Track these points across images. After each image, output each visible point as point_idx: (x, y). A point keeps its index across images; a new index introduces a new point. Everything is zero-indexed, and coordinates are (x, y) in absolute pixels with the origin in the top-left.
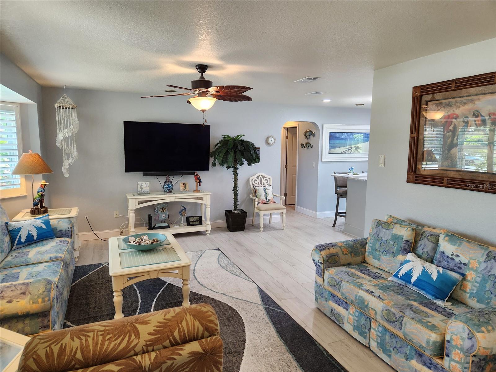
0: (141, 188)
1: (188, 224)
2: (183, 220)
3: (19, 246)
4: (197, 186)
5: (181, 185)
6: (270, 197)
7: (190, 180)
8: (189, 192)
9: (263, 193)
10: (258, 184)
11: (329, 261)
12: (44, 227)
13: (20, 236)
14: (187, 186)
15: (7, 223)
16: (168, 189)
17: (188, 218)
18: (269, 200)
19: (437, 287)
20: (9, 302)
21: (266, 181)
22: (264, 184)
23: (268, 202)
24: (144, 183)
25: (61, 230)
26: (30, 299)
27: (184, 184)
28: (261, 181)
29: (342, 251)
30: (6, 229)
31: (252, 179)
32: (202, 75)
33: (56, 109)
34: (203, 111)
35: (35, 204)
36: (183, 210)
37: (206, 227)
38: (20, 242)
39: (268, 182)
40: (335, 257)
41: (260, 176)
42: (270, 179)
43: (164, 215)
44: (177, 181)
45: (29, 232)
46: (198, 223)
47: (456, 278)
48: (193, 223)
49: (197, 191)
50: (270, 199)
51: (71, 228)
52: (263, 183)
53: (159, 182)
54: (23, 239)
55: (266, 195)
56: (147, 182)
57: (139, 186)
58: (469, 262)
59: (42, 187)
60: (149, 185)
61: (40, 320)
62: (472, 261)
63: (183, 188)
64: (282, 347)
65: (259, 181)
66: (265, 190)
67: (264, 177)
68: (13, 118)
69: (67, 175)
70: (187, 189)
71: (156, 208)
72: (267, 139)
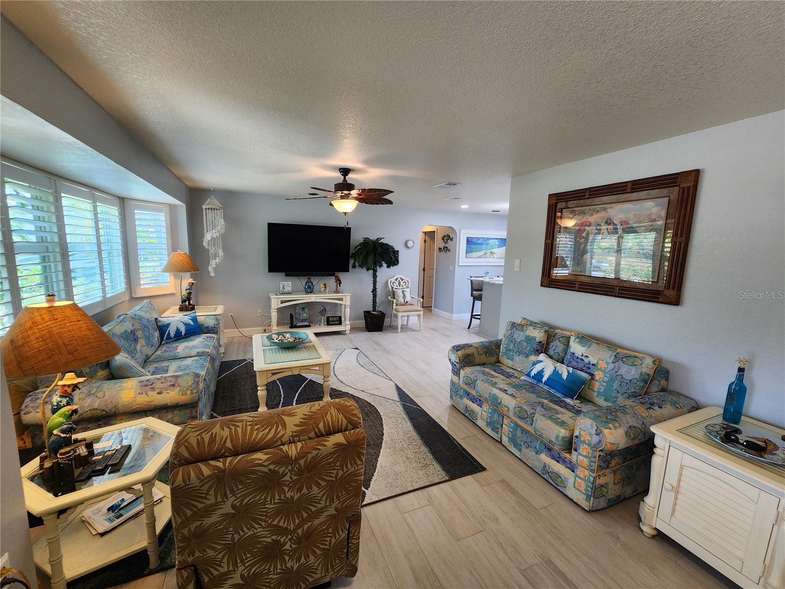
0: (283, 288)
1: (329, 323)
2: (324, 319)
3: (168, 341)
4: (337, 286)
5: (322, 285)
6: (408, 299)
7: (331, 281)
8: (329, 292)
9: (402, 295)
10: (397, 286)
11: (465, 360)
12: (192, 323)
13: (169, 331)
14: (327, 286)
15: (156, 319)
16: (310, 290)
17: (328, 318)
19: (567, 386)
20: (160, 393)
21: (405, 284)
23: (406, 303)
24: (286, 283)
25: (208, 327)
26: (179, 391)
27: (325, 284)
28: (399, 283)
29: (478, 352)
30: (156, 325)
31: (391, 282)
32: (345, 178)
33: (204, 210)
34: (345, 213)
35: (184, 301)
36: (323, 310)
37: (346, 326)
38: (169, 337)
39: (406, 284)
40: (471, 357)
41: (399, 279)
42: (408, 281)
43: (305, 315)
44: (318, 282)
45: (177, 328)
46: (338, 322)
47: (585, 377)
48: (333, 323)
49: (337, 292)
50: (408, 301)
51: (217, 325)
52: (401, 286)
53: (301, 282)
54: (172, 334)
55: (404, 296)
56: (288, 283)
57: (281, 286)
58: (598, 362)
59: (189, 285)
60: (291, 285)
61: (188, 411)
62: (600, 362)
63: (324, 288)
64: (419, 442)
65: (397, 283)
66: (403, 292)
67: (402, 279)
68: (163, 218)
69: (212, 274)
70: (327, 290)
71: (298, 308)
72: (406, 243)
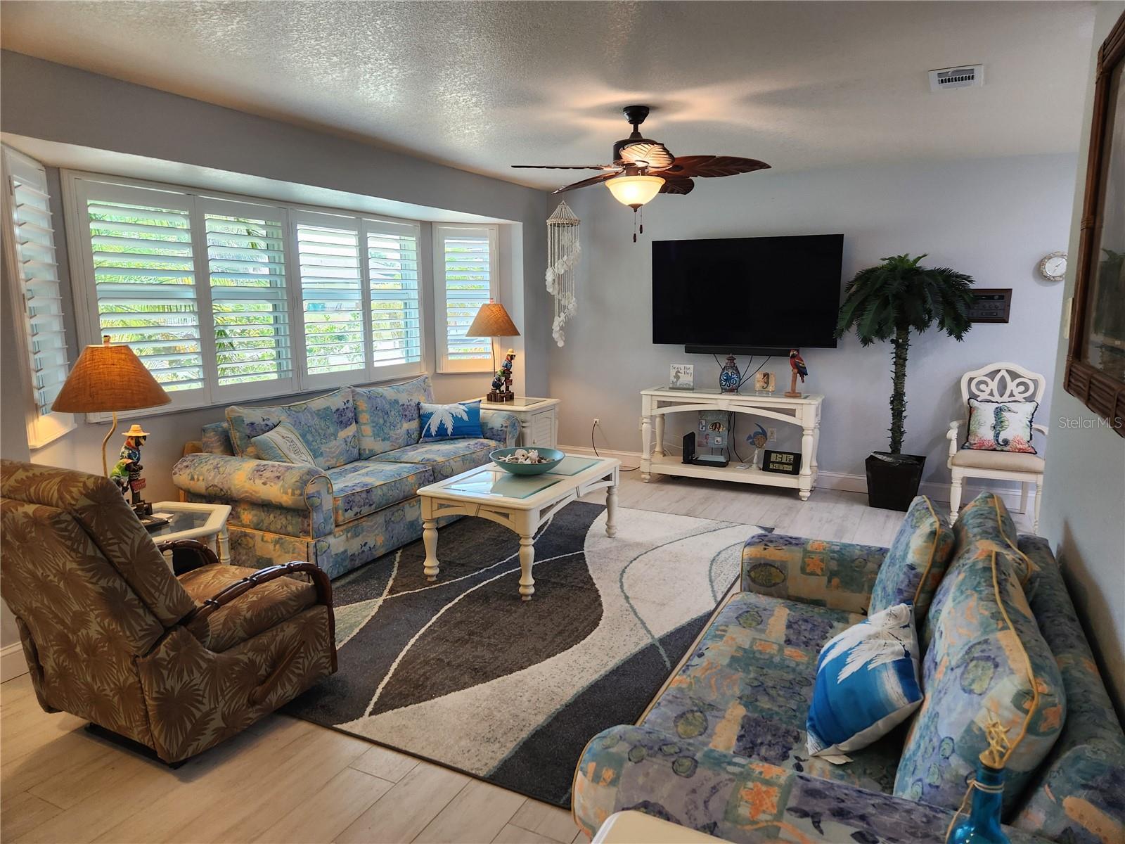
0: (677, 377)
1: (766, 467)
2: (757, 454)
3: (427, 439)
4: (794, 381)
5: (759, 376)
6: (1016, 429)
7: (782, 369)
8: (775, 394)
9: (991, 420)
10: (991, 394)
12: (465, 417)
13: (429, 427)
14: (772, 379)
15: (419, 404)
16: (731, 385)
17: (768, 454)
18: (1006, 442)
20: (264, 484)
21: (1022, 388)
22: (1012, 395)
23: (1002, 446)
24: (682, 366)
25: (493, 428)
27: (766, 375)
28: (1003, 386)
29: (804, 562)
30: (416, 412)
31: (971, 380)
32: (636, 128)
34: (635, 207)
36: (756, 434)
38: (428, 435)
39: (1027, 390)
41: (1003, 373)
42: (1035, 382)
43: (719, 439)
44: (752, 368)
45: (441, 421)
46: (790, 468)
48: (777, 467)
49: (794, 394)
50: (1010, 438)
51: (506, 427)
52: (1008, 393)
53: (712, 366)
54: (433, 431)
55: (999, 425)
56: (688, 366)
57: (673, 373)
59: (507, 358)
60: (691, 371)
61: (300, 520)
63: (762, 384)
65: (994, 385)
66: (998, 412)
67: (1014, 375)
68: (487, 248)
69: (561, 344)
70: (771, 388)
71: (704, 422)
72: (1041, 264)
